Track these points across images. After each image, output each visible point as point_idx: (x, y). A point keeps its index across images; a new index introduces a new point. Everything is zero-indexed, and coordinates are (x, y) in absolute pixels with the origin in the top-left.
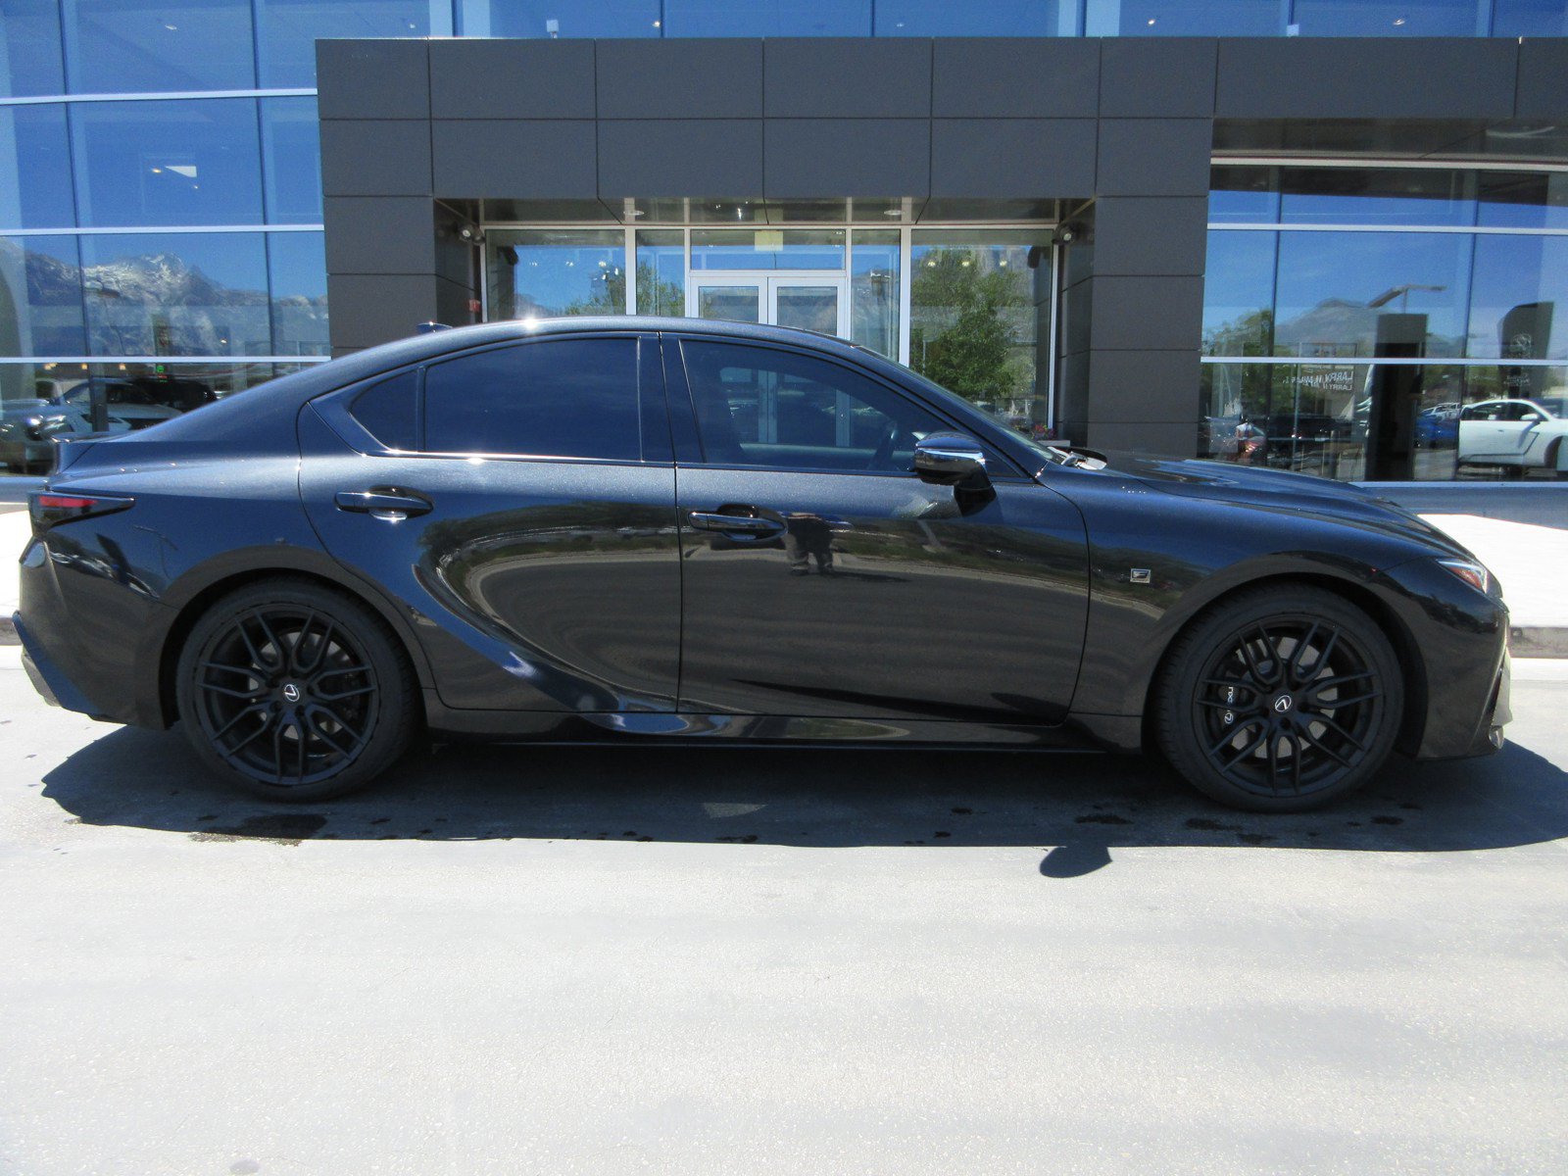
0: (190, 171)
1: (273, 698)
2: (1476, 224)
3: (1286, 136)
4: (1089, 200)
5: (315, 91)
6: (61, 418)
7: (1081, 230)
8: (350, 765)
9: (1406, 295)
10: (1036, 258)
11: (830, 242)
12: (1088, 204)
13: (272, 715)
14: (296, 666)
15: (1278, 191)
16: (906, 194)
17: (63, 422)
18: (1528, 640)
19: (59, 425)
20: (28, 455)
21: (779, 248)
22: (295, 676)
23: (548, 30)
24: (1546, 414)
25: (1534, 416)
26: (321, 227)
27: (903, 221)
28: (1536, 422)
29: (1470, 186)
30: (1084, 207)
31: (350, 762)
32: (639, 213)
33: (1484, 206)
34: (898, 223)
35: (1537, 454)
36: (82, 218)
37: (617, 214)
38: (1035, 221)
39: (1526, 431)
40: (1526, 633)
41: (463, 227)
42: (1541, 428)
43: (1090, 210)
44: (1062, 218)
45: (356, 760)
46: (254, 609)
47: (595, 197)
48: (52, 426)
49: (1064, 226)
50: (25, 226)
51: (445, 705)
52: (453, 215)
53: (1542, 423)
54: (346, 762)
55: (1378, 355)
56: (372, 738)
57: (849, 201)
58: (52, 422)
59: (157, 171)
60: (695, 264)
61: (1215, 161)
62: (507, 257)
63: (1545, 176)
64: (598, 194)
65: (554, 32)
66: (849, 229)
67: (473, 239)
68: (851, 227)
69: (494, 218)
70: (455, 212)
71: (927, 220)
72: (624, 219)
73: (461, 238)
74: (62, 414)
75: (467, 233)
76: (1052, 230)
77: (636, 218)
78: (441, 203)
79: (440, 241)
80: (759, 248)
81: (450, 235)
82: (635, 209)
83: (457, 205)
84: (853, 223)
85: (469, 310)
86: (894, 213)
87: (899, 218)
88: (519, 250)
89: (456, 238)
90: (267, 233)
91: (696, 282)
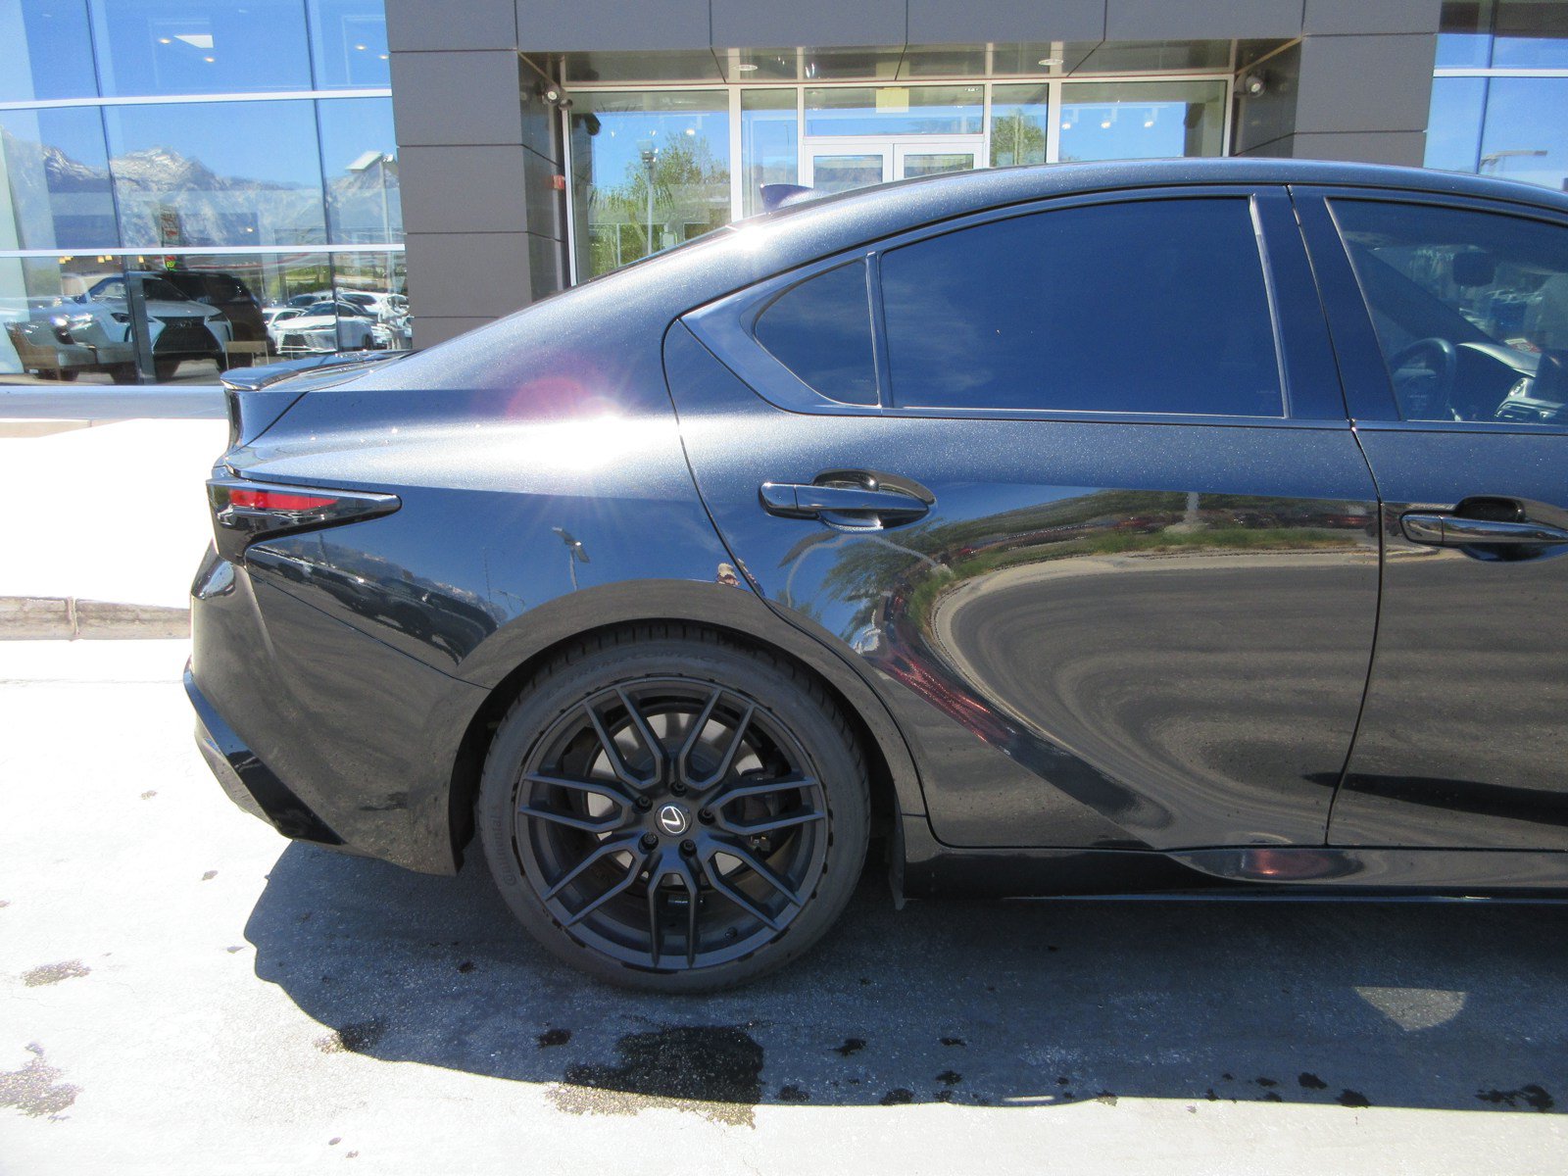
0: (204, 41)
1: (645, 829)
4: (1290, 40)
6: (88, 317)
8: (774, 940)
12: (1289, 45)
13: (641, 858)
14: (686, 780)
15: (1490, 32)
16: (1059, 39)
17: (91, 321)
19: (87, 325)
20: (61, 360)
21: (905, 109)
22: (679, 792)
26: (388, 92)
27: (1052, 74)
30: (1280, 50)
31: (775, 934)
32: (747, 68)
34: (1048, 76)
36: (105, 88)
37: (718, 70)
41: (547, 88)
43: (1292, 55)
44: (1238, 66)
45: (786, 929)
46: (617, 687)
47: (708, 48)
48: (79, 326)
49: (1248, 74)
50: (38, 97)
51: (939, 841)
52: (539, 72)
54: (767, 934)
56: (814, 895)
57: (990, 47)
58: (79, 322)
59: (165, 41)
60: (813, 129)
62: (588, 124)
64: (711, 44)
66: (988, 85)
67: (557, 102)
68: (990, 81)
69: (574, 77)
70: (538, 70)
71: (1080, 71)
72: (728, 77)
73: (545, 102)
74: (89, 313)
75: (552, 95)
76: (1226, 81)
77: (743, 75)
78: (525, 58)
79: (524, 105)
80: (881, 110)
81: (535, 98)
82: (742, 63)
83: (539, 59)
84: (994, 77)
85: (553, 188)
86: (1044, 62)
87: (1047, 69)
88: (600, 117)
89: (541, 101)
90: (316, 101)
91: (809, 150)
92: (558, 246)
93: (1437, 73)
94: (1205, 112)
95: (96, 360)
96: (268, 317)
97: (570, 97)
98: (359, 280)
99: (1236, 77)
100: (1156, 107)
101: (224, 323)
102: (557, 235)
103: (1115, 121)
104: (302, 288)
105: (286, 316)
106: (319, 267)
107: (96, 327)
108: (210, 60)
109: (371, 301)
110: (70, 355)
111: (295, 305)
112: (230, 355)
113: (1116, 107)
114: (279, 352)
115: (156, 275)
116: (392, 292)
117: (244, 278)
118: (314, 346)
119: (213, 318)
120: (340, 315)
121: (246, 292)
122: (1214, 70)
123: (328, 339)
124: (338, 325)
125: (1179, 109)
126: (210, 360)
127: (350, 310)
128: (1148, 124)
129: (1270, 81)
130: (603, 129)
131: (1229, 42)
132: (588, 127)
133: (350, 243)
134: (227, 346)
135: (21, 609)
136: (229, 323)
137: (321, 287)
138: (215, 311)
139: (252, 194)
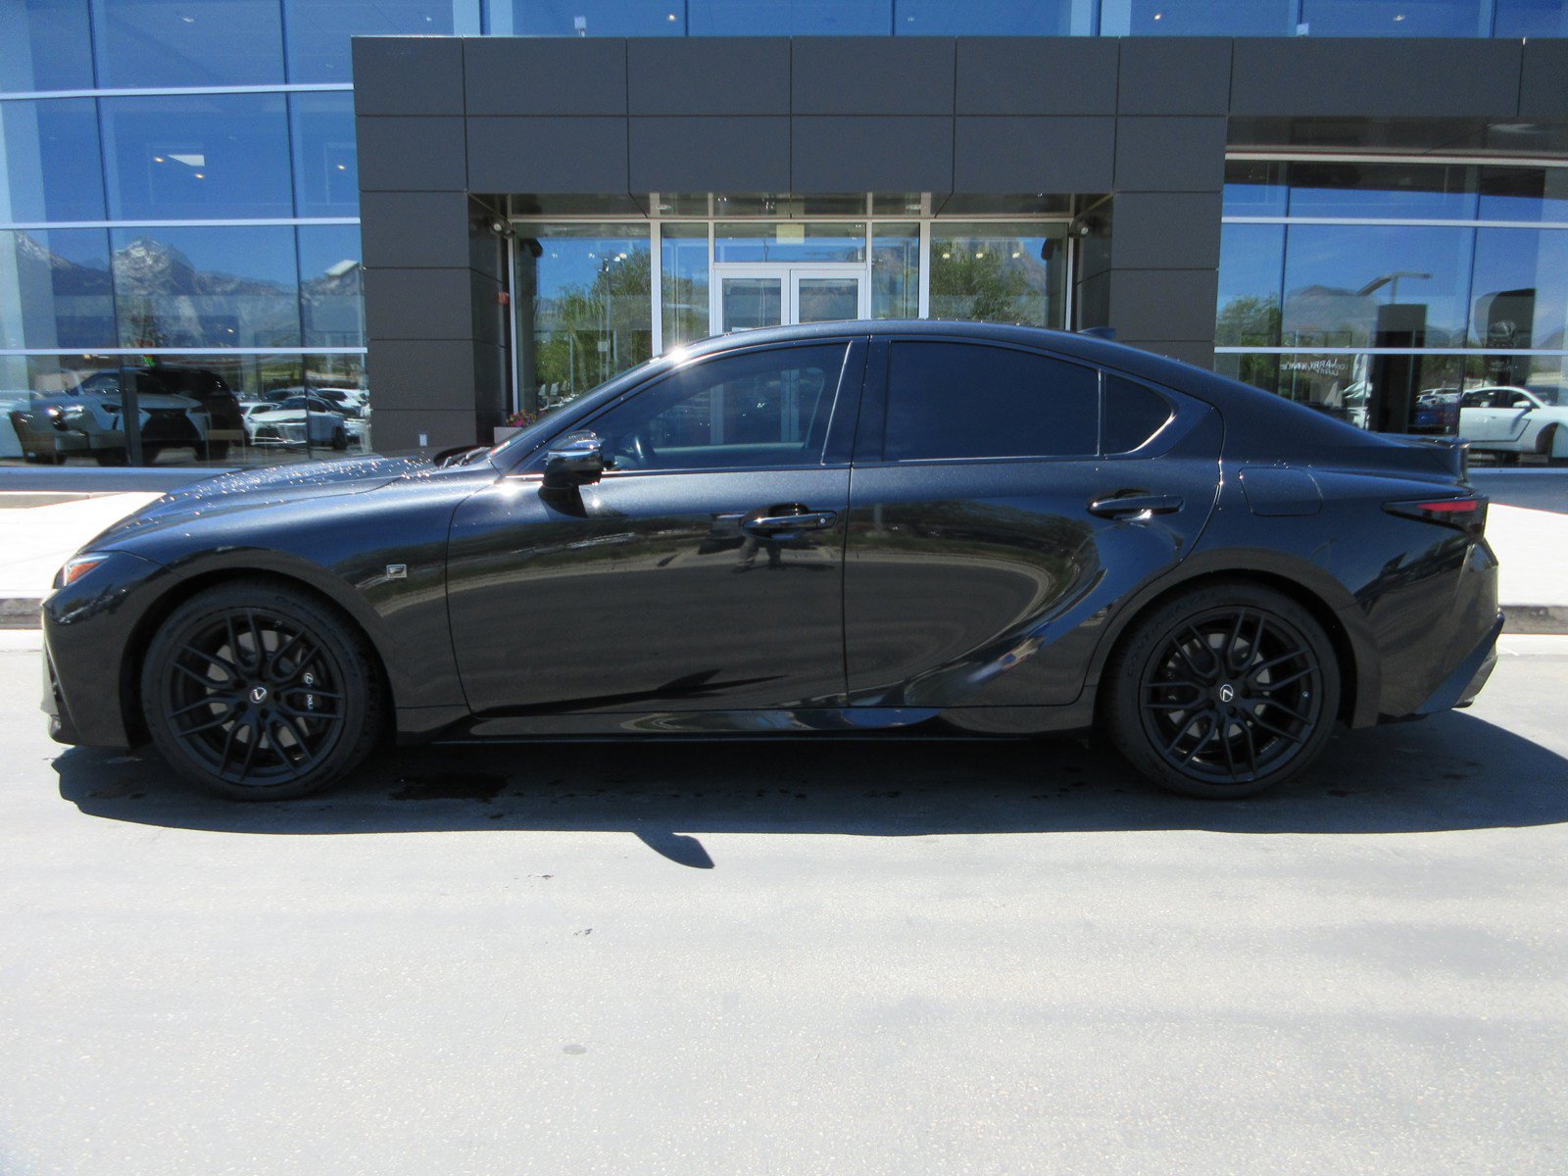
0: (197, 160)
2: (1477, 218)
3: (1296, 132)
4: (1107, 195)
5: (350, 86)
6: (80, 408)
7: (1097, 224)
9: (1395, 283)
10: (1048, 251)
11: (848, 235)
12: (1106, 198)
16: (926, 190)
17: (83, 411)
18: (1554, 618)
19: (78, 415)
20: (58, 445)
21: (800, 241)
23: (576, 27)
24: (1538, 402)
25: (1526, 403)
26: (357, 220)
27: (922, 215)
28: (1528, 410)
29: (1471, 180)
30: (1099, 203)
32: (665, 207)
33: (1485, 199)
34: (918, 216)
35: (1529, 441)
36: (112, 212)
37: (643, 208)
38: (1046, 215)
39: (1518, 419)
40: (1551, 612)
41: (494, 221)
42: (1533, 415)
43: (1108, 206)
44: (1077, 212)
47: (626, 192)
48: (72, 416)
49: (1081, 220)
50: (50, 219)
52: (486, 209)
53: (1534, 410)
55: (1379, 344)
57: (870, 196)
58: (71, 412)
59: (159, 160)
60: (721, 256)
61: (1229, 156)
62: (531, 249)
63: (1542, 170)
64: (629, 189)
65: (583, 30)
66: (870, 223)
67: (502, 232)
68: (871, 221)
69: (520, 211)
70: (486, 207)
71: (948, 214)
72: (649, 213)
73: (492, 232)
74: (81, 404)
75: (497, 227)
76: (1068, 224)
77: (662, 212)
78: (475, 199)
79: (472, 235)
80: (781, 241)
81: (482, 229)
82: (661, 203)
83: (488, 199)
84: (874, 216)
85: (497, 302)
86: (915, 207)
87: (917, 212)
88: (542, 242)
89: (489, 231)
90: (296, 227)
91: (719, 274)
92: (502, 351)
93: (1224, 220)
94: (1056, 246)
95: (89, 445)
96: (245, 410)
97: (514, 228)
98: (330, 377)
99: (1074, 221)
100: (1020, 241)
101: (204, 414)
102: (502, 342)
104: (278, 384)
105: (260, 410)
106: (294, 363)
107: (88, 415)
108: (200, 176)
109: (343, 397)
110: (65, 440)
111: (269, 400)
112: (210, 442)
114: (253, 443)
115: (144, 371)
116: (363, 389)
117: (222, 373)
118: (286, 438)
119: (195, 410)
120: (311, 410)
121: (225, 387)
122: (1061, 214)
123: (297, 430)
124: (307, 420)
126: (188, 448)
127: (321, 404)
128: (1016, 255)
129: (1093, 227)
130: (545, 250)
131: (1072, 195)
133: (323, 345)
134: (207, 435)
136: (209, 414)
137: (295, 383)
138: (196, 404)
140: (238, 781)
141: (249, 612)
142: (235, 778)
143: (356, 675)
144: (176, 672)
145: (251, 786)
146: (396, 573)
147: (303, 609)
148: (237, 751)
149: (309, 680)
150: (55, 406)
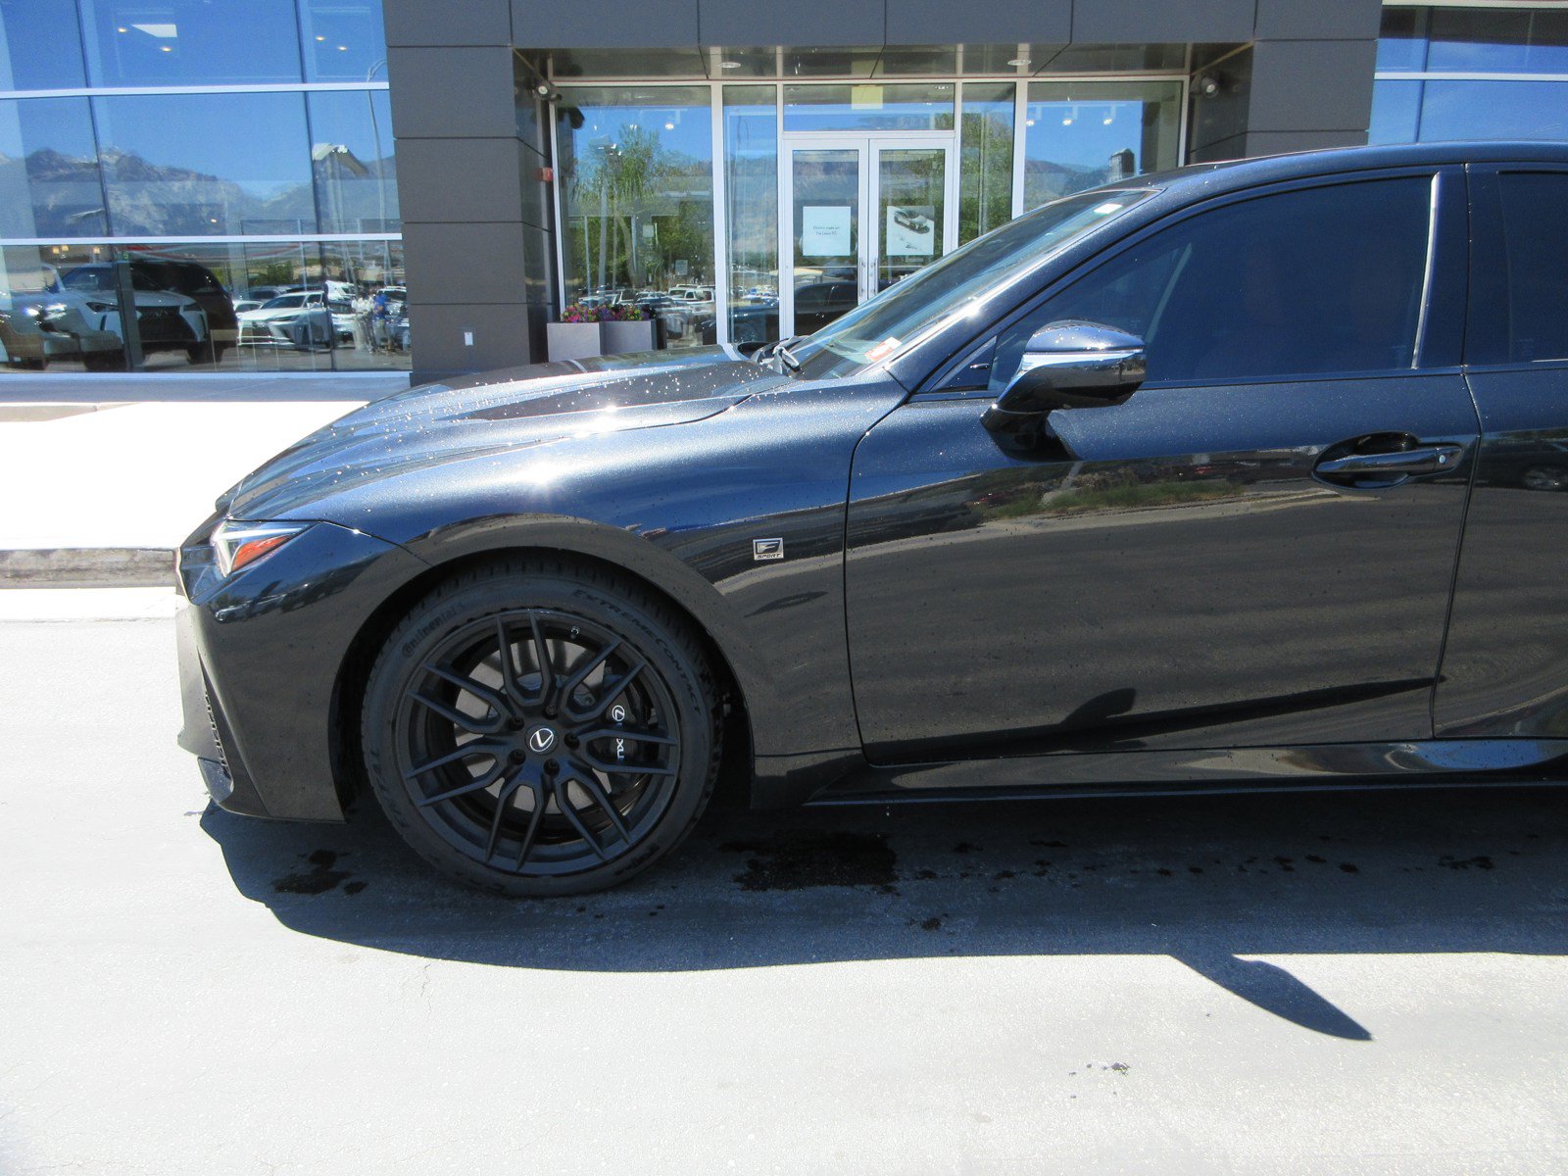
0: (169, 30)
4: (1246, 44)
6: (62, 307)
7: (1230, 79)
10: (1150, 116)
12: (1242, 49)
15: (1426, 37)
16: (1026, 41)
17: (67, 310)
19: (60, 315)
21: (879, 106)
27: (1019, 73)
30: (1234, 53)
32: (728, 65)
34: (1015, 75)
36: (92, 78)
41: (537, 84)
44: (1193, 68)
48: (54, 316)
52: (531, 66)
57: (960, 49)
58: (53, 311)
59: (123, 31)
60: (791, 124)
62: (573, 118)
66: (959, 83)
67: (547, 97)
68: (961, 81)
69: (558, 73)
70: (529, 66)
71: (1046, 71)
72: (710, 73)
73: (534, 96)
74: (62, 302)
75: (543, 90)
76: (1182, 82)
77: (725, 71)
78: (518, 54)
79: (518, 99)
80: (855, 106)
81: (526, 92)
82: (725, 60)
83: (529, 54)
84: (964, 75)
85: (542, 179)
86: (1012, 63)
87: (1014, 69)
88: (584, 111)
89: (531, 95)
90: (305, 93)
91: (789, 145)
92: (545, 236)
93: (1378, 76)
94: (1161, 110)
96: (236, 308)
97: (559, 92)
99: (1192, 79)
100: (1114, 105)
101: (198, 313)
102: (545, 225)
103: (1076, 118)
104: (263, 281)
105: (249, 308)
107: (73, 314)
108: (166, 49)
110: (53, 343)
112: (205, 342)
113: (1076, 106)
114: (241, 344)
117: (213, 268)
119: (188, 308)
121: (217, 283)
122: (1170, 71)
125: (1135, 108)
126: (182, 350)
128: (1107, 122)
129: (1223, 82)
130: (586, 123)
131: (1185, 46)
132: (572, 121)
134: (201, 335)
135: (132, 560)
136: (203, 313)
138: (188, 301)
139: (189, 184)
140: (515, 870)
141: (533, 616)
142: (511, 865)
143: (697, 709)
144: (416, 706)
145: (535, 876)
146: (766, 551)
147: (618, 610)
148: (515, 822)
149: (619, 717)
150: (33, 305)
